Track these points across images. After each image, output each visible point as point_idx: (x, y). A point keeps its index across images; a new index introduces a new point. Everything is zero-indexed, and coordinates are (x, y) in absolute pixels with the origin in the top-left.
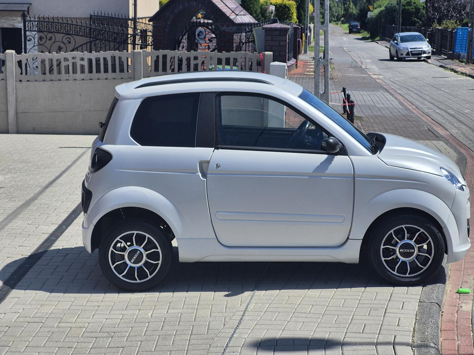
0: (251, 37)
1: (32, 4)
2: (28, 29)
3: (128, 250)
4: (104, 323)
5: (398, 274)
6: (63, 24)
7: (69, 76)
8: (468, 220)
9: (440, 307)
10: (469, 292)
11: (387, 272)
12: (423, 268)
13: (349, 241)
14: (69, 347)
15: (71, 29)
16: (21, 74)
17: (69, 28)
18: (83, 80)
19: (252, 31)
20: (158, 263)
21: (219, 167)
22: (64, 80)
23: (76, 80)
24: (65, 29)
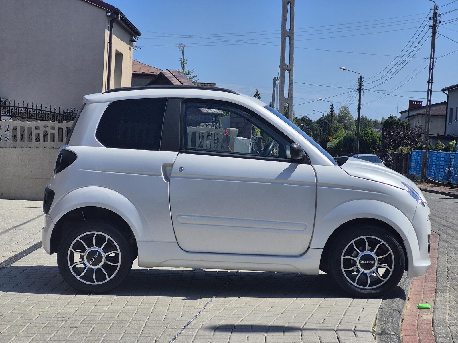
0: (217, 126)
1: (8, 99)
3: (87, 251)
4: (58, 312)
5: (358, 286)
7: (39, 144)
8: (429, 235)
9: (400, 314)
10: (429, 307)
11: (346, 282)
12: (383, 281)
13: (310, 249)
14: (21, 326)
18: (52, 148)
19: (218, 121)
20: (117, 265)
21: (183, 170)
22: (35, 148)
23: (46, 148)
24: (38, 116)
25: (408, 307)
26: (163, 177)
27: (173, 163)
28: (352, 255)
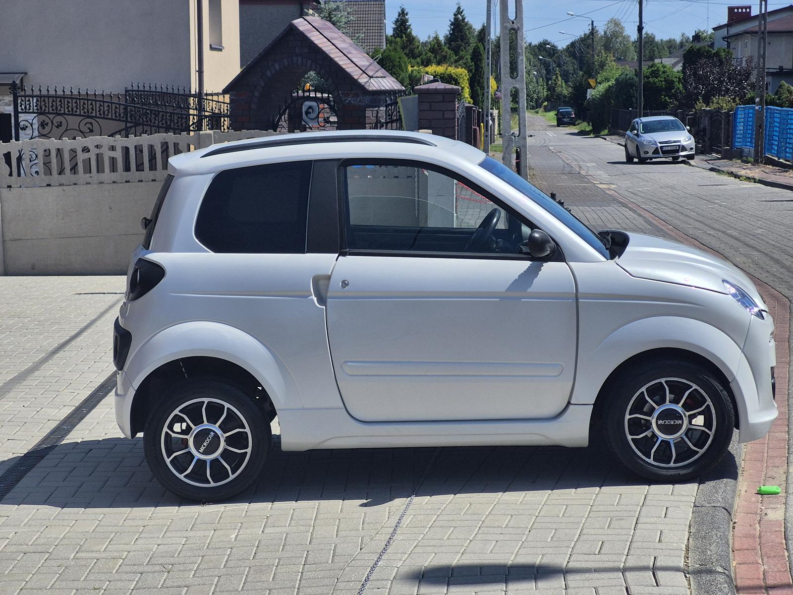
0: (395, 112)
1: (28, 73)
2: (22, 109)
3: (194, 431)
4: (154, 550)
5: (656, 464)
6: (80, 99)
7: (91, 177)
8: (772, 368)
9: (730, 515)
10: (778, 491)
11: (636, 458)
12: (698, 452)
13: (571, 407)
14: (95, 589)
15: (94, 108)
16: (11, 175)
17: (90, 107)
18: (114, 182)
19: (397, 103)
20: (246, 453)
21: (347, 285)
22: (83, 184)
23: (102, 183)
24: (83, 109)
25: (743, 492)
26: (315, 299)
27: (330, 274)
28: (644, 410)
